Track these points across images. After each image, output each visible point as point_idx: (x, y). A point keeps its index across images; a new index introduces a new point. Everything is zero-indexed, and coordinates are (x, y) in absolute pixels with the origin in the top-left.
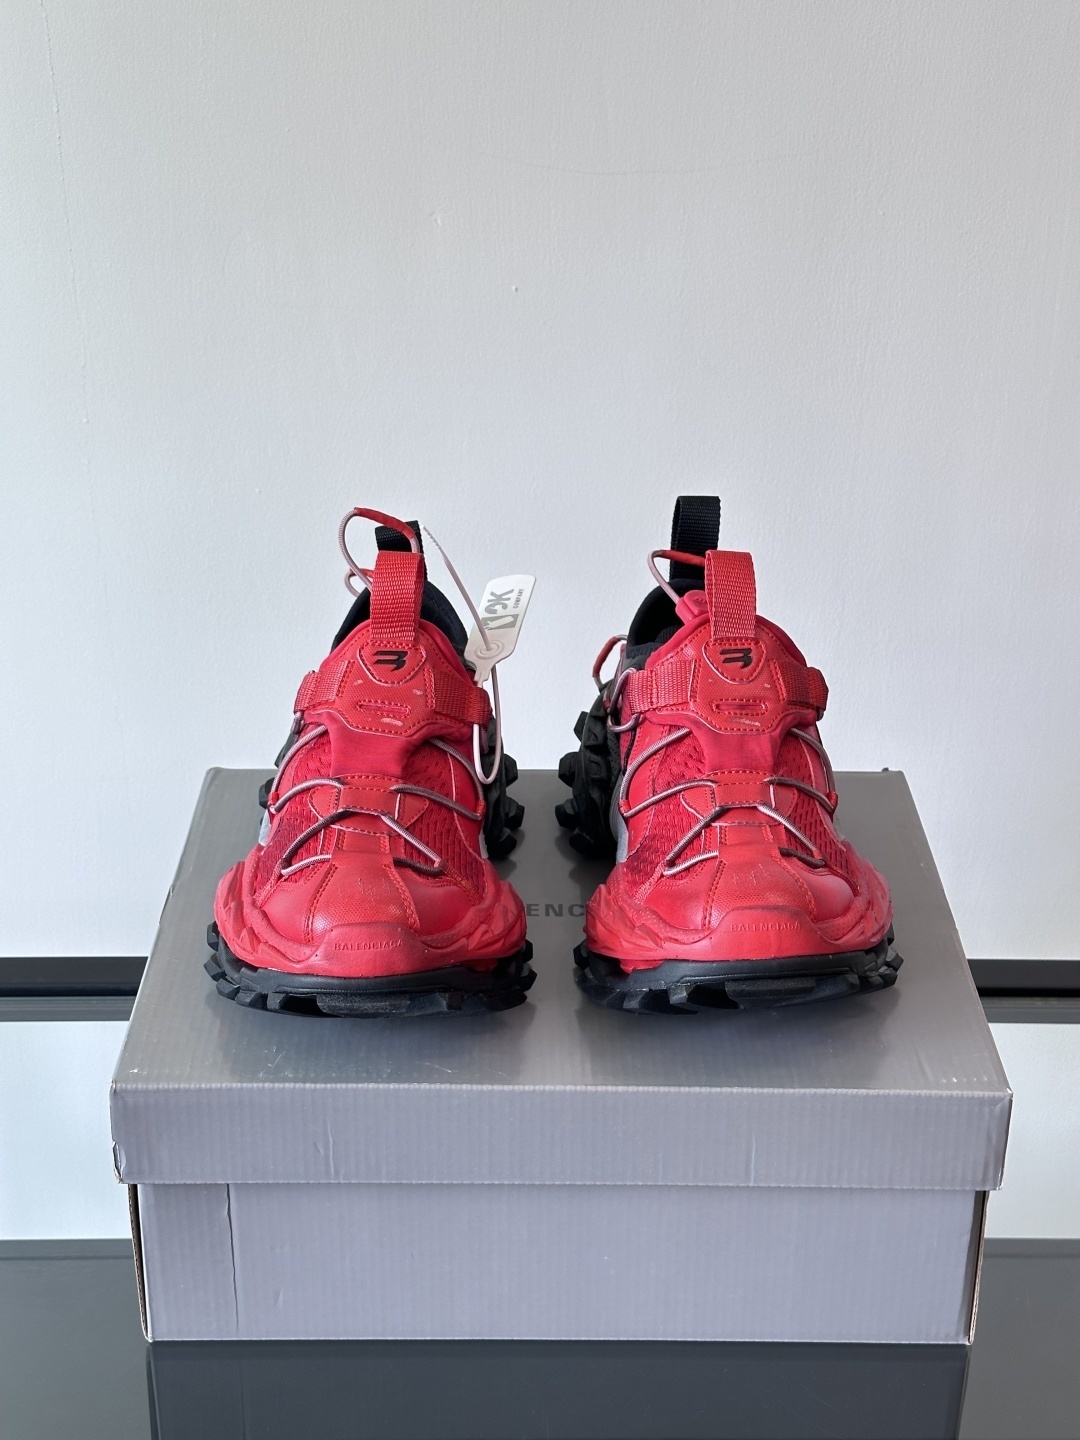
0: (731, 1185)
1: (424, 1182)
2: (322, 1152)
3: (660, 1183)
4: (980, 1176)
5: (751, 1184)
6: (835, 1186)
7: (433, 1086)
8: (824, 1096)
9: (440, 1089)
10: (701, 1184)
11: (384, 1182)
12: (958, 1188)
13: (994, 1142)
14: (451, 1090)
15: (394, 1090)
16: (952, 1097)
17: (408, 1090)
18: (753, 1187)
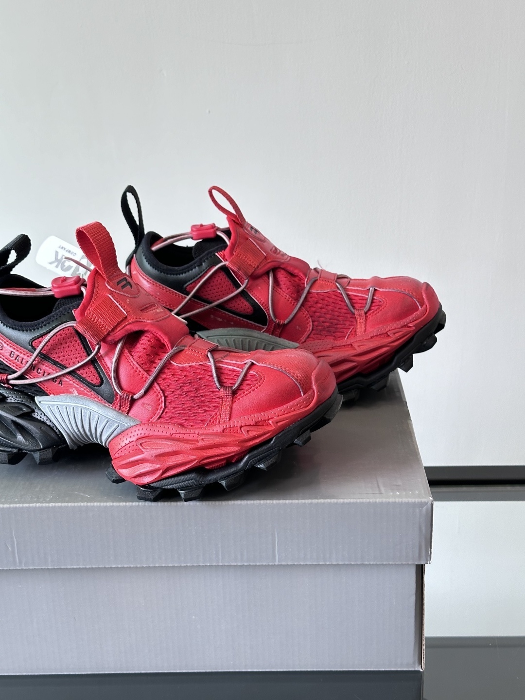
0: (264, 564)
1: (75, 567)
2: (10, 549)
3: (220, 564)
4: (417, 555)
5: (277, 563)
6: (328, 563)
7: (76, 504)
8: (317, 504)
9: (81, 506)
10: (246, 564)
11: (50, 567)
12: (404, 563)
13: (424, 531)
14: (87, 506)
15: (52, 507)
16: (395, 502)
17: (61, 507)
18: (278, 565)
